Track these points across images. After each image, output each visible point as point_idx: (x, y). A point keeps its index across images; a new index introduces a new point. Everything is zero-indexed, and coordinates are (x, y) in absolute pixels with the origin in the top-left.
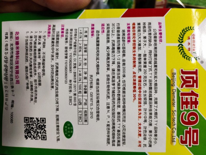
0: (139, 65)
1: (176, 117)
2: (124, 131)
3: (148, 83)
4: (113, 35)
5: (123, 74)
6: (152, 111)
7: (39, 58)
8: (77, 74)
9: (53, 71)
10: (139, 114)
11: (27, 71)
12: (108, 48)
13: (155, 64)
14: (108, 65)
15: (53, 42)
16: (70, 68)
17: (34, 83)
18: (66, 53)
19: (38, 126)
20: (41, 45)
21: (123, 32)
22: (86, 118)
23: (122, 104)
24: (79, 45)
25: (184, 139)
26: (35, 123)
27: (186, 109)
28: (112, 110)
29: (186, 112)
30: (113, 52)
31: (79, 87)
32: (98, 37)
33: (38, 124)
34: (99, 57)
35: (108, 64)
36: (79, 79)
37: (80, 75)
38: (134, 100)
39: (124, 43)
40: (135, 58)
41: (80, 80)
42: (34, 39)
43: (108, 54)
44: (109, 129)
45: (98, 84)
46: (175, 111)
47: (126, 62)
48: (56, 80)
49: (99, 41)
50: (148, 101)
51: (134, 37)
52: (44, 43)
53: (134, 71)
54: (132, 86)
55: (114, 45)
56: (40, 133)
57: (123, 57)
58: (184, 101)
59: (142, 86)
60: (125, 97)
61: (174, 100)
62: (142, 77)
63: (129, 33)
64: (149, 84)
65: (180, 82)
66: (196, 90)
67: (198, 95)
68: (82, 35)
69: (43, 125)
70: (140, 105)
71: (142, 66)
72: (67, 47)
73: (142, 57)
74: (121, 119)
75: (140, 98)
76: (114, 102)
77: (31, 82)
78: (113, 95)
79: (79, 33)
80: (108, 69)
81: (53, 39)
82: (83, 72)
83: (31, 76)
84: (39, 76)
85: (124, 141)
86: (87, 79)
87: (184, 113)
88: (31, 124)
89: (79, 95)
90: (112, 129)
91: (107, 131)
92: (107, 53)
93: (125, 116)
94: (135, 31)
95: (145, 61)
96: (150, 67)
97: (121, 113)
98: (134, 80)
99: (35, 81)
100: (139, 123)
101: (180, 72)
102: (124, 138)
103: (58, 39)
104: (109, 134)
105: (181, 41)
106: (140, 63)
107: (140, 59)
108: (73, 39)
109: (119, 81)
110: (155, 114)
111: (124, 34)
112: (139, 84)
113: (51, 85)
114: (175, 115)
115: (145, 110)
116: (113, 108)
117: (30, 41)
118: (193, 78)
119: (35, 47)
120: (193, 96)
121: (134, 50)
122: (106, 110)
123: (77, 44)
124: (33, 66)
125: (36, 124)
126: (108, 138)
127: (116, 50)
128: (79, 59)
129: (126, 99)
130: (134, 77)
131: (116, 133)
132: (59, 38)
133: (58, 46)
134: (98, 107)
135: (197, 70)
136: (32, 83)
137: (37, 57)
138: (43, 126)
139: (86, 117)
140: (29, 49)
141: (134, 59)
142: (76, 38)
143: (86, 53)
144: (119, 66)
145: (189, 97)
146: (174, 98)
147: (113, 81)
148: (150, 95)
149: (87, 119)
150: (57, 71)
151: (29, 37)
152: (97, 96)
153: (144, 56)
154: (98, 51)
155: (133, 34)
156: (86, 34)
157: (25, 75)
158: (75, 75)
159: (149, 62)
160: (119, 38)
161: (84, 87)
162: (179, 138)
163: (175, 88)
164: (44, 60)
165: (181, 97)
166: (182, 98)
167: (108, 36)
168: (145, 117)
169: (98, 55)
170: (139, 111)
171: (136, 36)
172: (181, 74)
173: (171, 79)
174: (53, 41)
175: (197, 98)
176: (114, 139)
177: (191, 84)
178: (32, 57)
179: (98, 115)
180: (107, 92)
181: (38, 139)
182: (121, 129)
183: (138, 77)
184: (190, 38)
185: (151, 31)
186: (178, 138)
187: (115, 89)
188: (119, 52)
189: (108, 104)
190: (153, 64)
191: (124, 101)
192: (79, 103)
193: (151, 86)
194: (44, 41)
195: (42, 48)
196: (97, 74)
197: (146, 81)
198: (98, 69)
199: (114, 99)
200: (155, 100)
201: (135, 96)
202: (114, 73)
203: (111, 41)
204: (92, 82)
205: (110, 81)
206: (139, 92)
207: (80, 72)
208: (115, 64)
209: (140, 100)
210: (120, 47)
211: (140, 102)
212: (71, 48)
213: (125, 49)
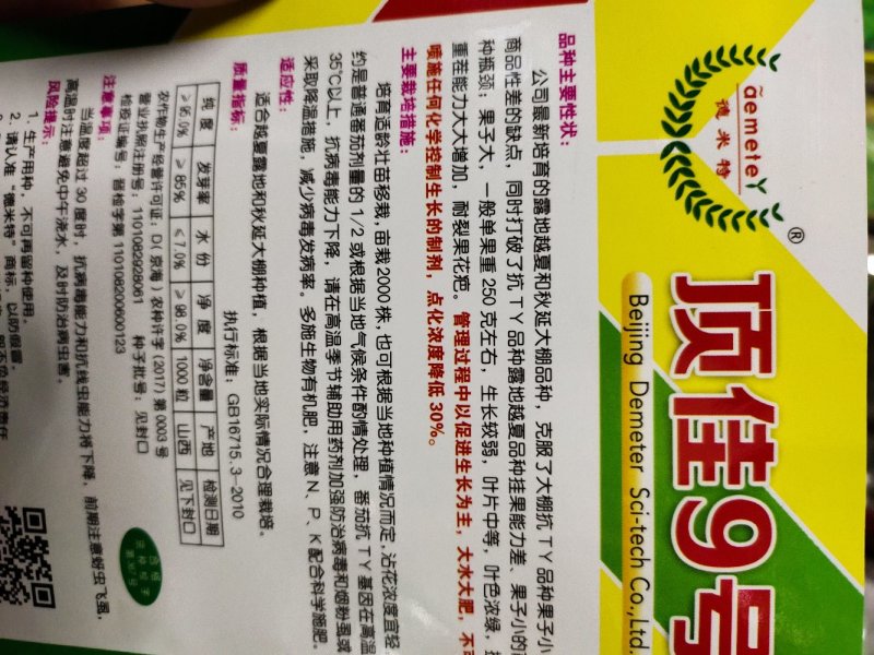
0: (457, 256)
1: (648, 521)
2: (388, 585)
3: (502, 348)
4: (332, 113)
5: (379, 305)
6: (523, 488)
7: (9, 236)
8: (165, 307)
9: (67, 296)
10: (460, 502)
12: (307, 177)
13: (542, 254)
14: (309, 263)
15: (64, 161)
16: (137, 279)
18: (119, 208)
19: (16, 546)
20: (18, 178)
21: (384, 94)
22: (215, 516)
23: (374, 455)
24: (176, 171)
25: (692, 637)
27: (702, 483)
28: (332, 480)
29: (704, 501)
30: (332, 196)
31: (175, 370)
32: (261, 124)
33: (16, 533)
34: (266, 223)
35: (308, 255)
36: (174, 331)
37: (180, 311)
38: (434, 434)
39: (383, 150)
40: (435, 225)
41: (180, 337)
43: (308, 210)
44: (319, 572)
45: (261, 353)
46: (645, 493)
47: (392, 247)
48: (76, 337)
49: (266, 147)
50: (503, 439)
51: (435, 114)
52: (26, 168)
53: (433, 291)
54: (423, 365)
55: (333, 160)
56: (25, 574)
57: (377, 220)
58: (692, 440)
59: (475, 365)
60: (389, 421)
61: (637, 436)
62: (475, 320)
63: (412, 99)
64: (511, 356)
65: (670, 342)
66: (760, 387)
67: (771, 409)
68: (190, 119)
69: (38, 539)
70: (467, 457)
71: (475, 265)
72: (122, 181)
73: (475, 219)
74: (375, 527)
75: (464, 424)
76: (339, 445)
78: (334, 409)
79: (178, 111)
80: (308, 282)
81: (66, 145)
82: (195, 298)
84: (12, 317)
85: (390, 634)
86: (212, 330)
87: (692, 505)
89: (179, 406)
90: (335, 573)
91: (312, 581)
92: (304, 202)
93: (391, 509)
94: (439, 87)
95: (489, 237)
96: (516, 271)
97: (375, 499)
98: (434, 334)
100: (459, 549)
101: (670, 292)
102: (390, 618)
103: (85, 144)
104: (322, 593)
105: (677, 127)
106: (462, 247)
107: (461, 227)
108: (150, 139)
109: (362, 337)
110: (538, 505)
111: (385, 107)
112: (459, 355)
113: (60, 359)
114: (644, 512)
115: (490, 485)
116: (333, 471)
118: (742, 320)
120: (742, 419)
121: (431, 182)
122: (304, 479)
123: (165, 166)
125: (10, 533)
126: (318, 612)
127: (344, 185)
129: (394, 429)
130: (433, 317)
131: (353, 591)
132: (88, 140)
133: (85, 179)
134: (263, 463)
135: (765, 279)
138: (36, 544)
139: (215, 513)
141: (430, 228)
142: (162, 134)
143: (204, 208)
144: (358, 267)
145: (721, 422)
146: (638, 424)
147: (333, 340)
148: (516, 412)
149: (219, 522)
150: (81, 296)
152: (258, 412)
153: (482, 213)
154: (260, 194)
155: (428, 103)
158: (156, 312)
159: (509, 242)
160: (358, 126)
161: (201, 371)
162: (667, 630)
163: (644, 373)
164: (28, 246)
165: (675, 418)
166: (683, 425)
167: (311, 120)
168: (488, 520)
169: (259, 213)
170: (458, 489)
171: (446, 110)
172: (675, 303)
173: (625, 329)
174: (63, 153)
175: (769, 426)
176: (346, 622)
177: (735, 352)
179: (264, 503)
180: (305, 393)
181: (20, 603)
182: (376, 573)
183: (453, 320)
184: (732, 106)
185: (518, 82)
186: (661, 630)
187: (340, 377)
188: (360, 194)
189: (310, 453)
190: (528, 253)
191: (386, 440)
192: (182, 447)
193: (518, 367)
194: (27, 159)
195: (19, 190)
196: (255, 307)
197: (492, 338)
198: (260, 283)
199: (337, 428)
200: (539, 435)
201: (441, 412)
202: (334, 303)
203: (320, 144)
204: (235, 347)
205: (319, 340)
206: (459, 396)
207: (179, 296)
208: (338, 255)
209: (466, 435)
210: (363, 172)
211: (465, 442)
212: (138, 184)
213: (388, 178)
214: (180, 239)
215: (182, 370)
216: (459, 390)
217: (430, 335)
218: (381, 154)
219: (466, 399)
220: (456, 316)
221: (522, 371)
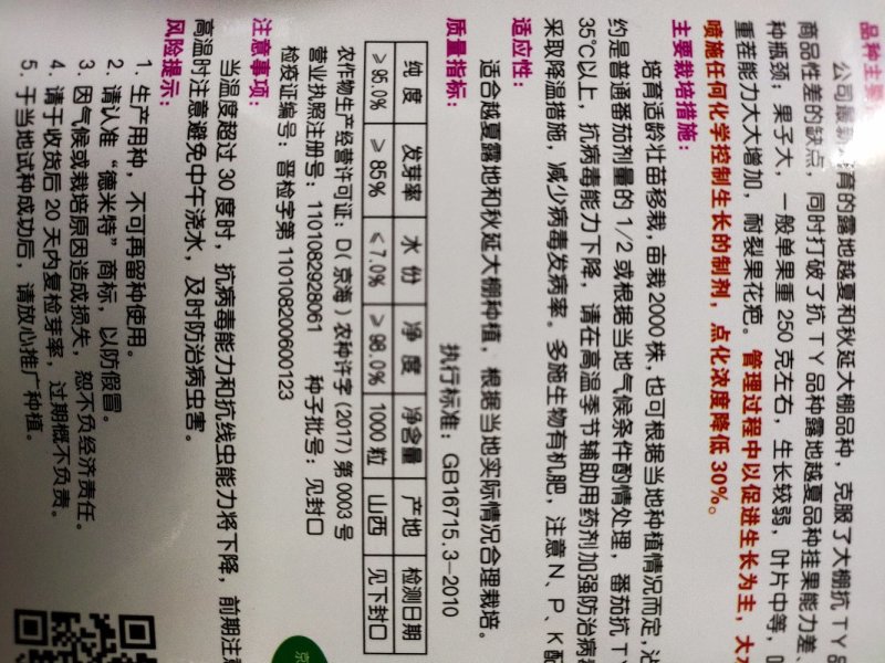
0: (749, 281)
3: (800, 394)
4: (586, 94)
5: (650, 340)
6: (818, 562)
7: (106, 232)
8: (355, 338)
9: (202, 319)
10: (743, 582)
11: (27, 315)
12: (557, 173)
13: (846, 281)
14: (560, 284)
15: (197, 131)
16: (315, 298)
17: (73, 396)
18: (287, 200)
20: (121, 150)
21: (652, 75)
22: (416, 615)
23: (639, 528)
24: (371, 155)
26: (84, 645)
28: (582, 563)
30: (591, 199)
31: (368, 422)
32: (490, 100)
33: (105, 651)
34: (501, 229)
35: (560, 273)
36: (368, 370)
37: (377, 343)
38: (715, 500)
39: (656, 144)
40: (723, 242)
41: (377, 379)
42: (72, 111)
43: (560, 216)
45: (492, 400)
47: (668, 266)
48: (218, 377)
49: (499, 131)
50: (797, 503)
51: (720, 105)
52: (135, 136)
53: (718, 324)
54: (705, 415)
55: (592, 154)
57: (649, 233)
59: (767, 415)
60: (659, 485)
62: (769, 359)
63: (689, 84)
64: (809, 403)
68: (387, 86)
69: (141, 656)
70: (754, 527)
71: (769, 292)
72: (292, 164)
73: (770, 236)
74: (635, 618)
75: (752, 487)
76: (593, 516)
77: (57, 390)
78: (589, 471)
79: (369, 76)
80: (558, 308)
81: (200, 109)
82: (399, 326)
83: (55, 348)
84: (107, 347)
86: (423, 370)
88: (60, 653)
89: (371, 470)
92: (554, 204)
93: (657, 596)
94: (722, 72)
95: (787, 259)
96: (816, 301)
97: (637, 584)
98: (717, 376)
99: (84, 379)
100: (737, 638)
103: (230, 109)
106: (755, 270)
107: (754, 245)
108: (330, 109)
109: (628, 380)
110: (834, 581)
111: (655, 90)
112: (748, 403)
113: (189, 407)
115: (779, 560)
116: (584, 551)
117: (48, 124)
119: (80, 160)
121: (718, 188)
122: (545, 563)
123: (356, 147)
124: (66, 283)
125: (95, 652)
127: (607, 187)
128: (373, 239)
129: (665, 496)
130: (718, 356)
132: (234, 104)
133: (231, 157)
134: (489, 544)
136: (63, 396)
137: (94, 224)
139: (416, 612)
140: (39, 173)
141: (716, 246)
142: (348, 104)
143: (415, 207)
144: (625, 291)
147: (589, 383)
148: (814, 471)
149: (422, 623)
150: (227, 320)
151: (41, 96)
152: (485, 478)
153: (779, 229)
154: (493, 192)
155: (710, 90)
156: (416, 82)
157: (18, 344)
158: (342, 344)
159: (809, 266)
160: (622, 112)
161: (404, 424)
164: (138, 247)
167: (557, 100)
168: (775, 602)
169: (492, 216)
170: (742, 567)
171: (733, 100)
174: (195, 120)
178: (57, 225)
179: (488, 595)
180: (551, 452)
183: (741, 360)
185: (817, 75)
187: (597, 431)
188: (627, 198)
189: (555, 529)
190: (831, 280)
191: (655, 509)
192: (373, 525)
193: (817, 416)
194: (137, 125)
195: (123, 168)
196: (484, 340)
197: (788, 382)
198: (493, 308)
199: (592, 495)
200: (839, 497)
201: (724, 473)
202: (592, 336)
203: (573, 133)
204: (455, 392)
205: (572, 383)
206: (747, 453)
207: (376, 323)
208: (599, 275)
209: (754, 501)
210: (631, 170)
211: (752, 509)
212: (316, 170)
213: (664, 180)
214: (379, 246)
215: (378, 422)
216: (747, 446)
217: (713, 378)
218: (654, 149)
219: (755, 456)
220: (745, 355)
221: (821, 422)
